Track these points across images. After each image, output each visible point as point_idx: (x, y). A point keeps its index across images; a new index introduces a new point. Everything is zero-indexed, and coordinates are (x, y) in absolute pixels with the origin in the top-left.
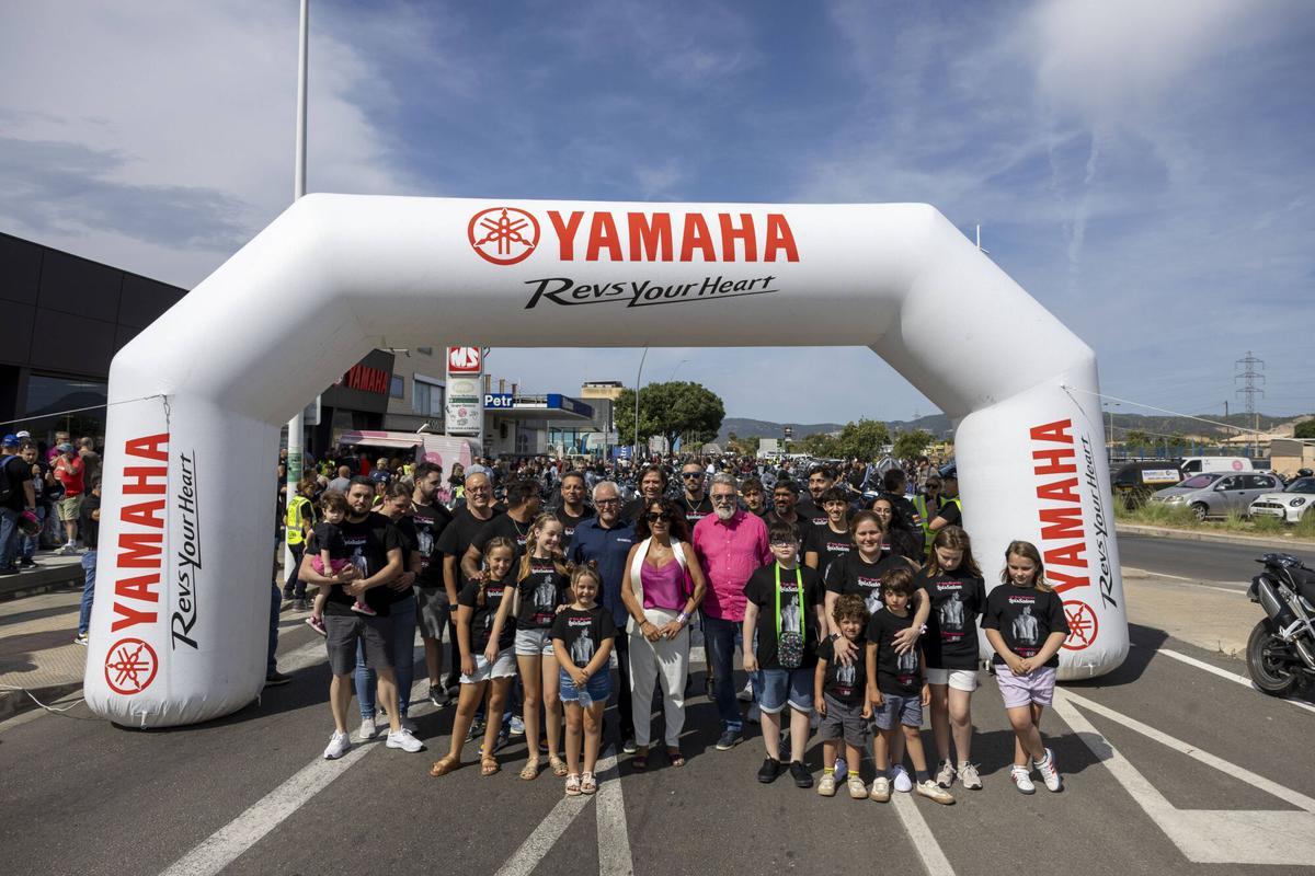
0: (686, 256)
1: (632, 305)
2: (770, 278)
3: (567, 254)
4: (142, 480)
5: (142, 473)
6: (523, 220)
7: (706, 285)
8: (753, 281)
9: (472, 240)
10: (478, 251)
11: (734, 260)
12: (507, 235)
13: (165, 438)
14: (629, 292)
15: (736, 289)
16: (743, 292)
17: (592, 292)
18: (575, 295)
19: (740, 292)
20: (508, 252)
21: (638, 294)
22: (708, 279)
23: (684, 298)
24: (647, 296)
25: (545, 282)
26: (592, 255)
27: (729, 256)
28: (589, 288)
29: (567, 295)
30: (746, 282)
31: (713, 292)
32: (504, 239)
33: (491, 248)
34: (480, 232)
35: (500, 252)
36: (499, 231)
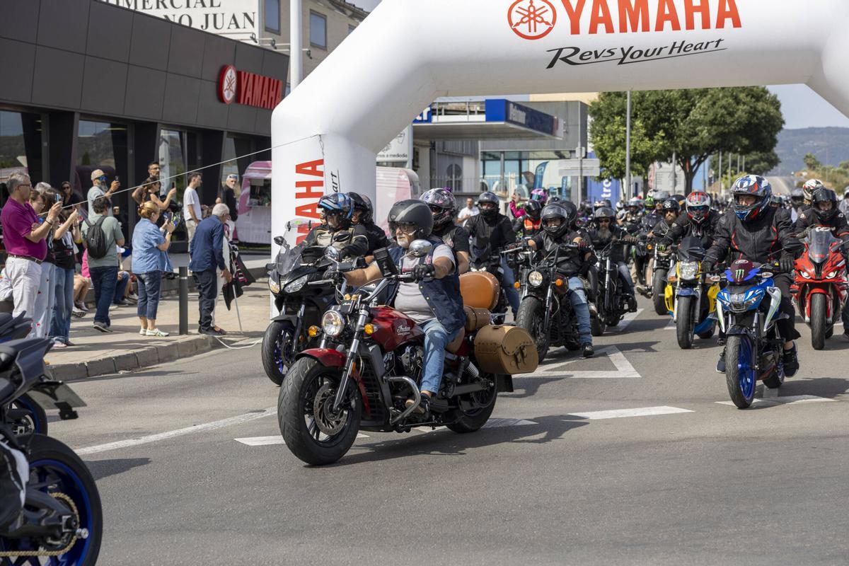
0: (659, 27)
1: (621, 63)
2: (720, 40)
3: (575, 30)
4: (308, 190)
5: (308, 185)
6: (544, 7)
7: (673, 47)
8: (708, 43)
9: (511, 24)
10: (515, 30)
11: (693, 29)
12: (534, 18)
13: (321, 162)
14: (619, 54)
15: (695, 49)
16: (701, 51)
17: (593, 54)
18: (581, 58)
19: (699, 51)
20: (535, 31)
21: (625, 55)
22: (675, 43)
23: (658, 57)
24: (632, 57)
25: (561, 50)
26: (593, 30)
27: (690, 25)
28: (591, 53)
29: (576, 58)
30: (702, 44)
31: (679, 52)
32: (532, 22)
33: (523, 29)
34: (516, 18)
35: (530, 31)
36: (528, 16)
